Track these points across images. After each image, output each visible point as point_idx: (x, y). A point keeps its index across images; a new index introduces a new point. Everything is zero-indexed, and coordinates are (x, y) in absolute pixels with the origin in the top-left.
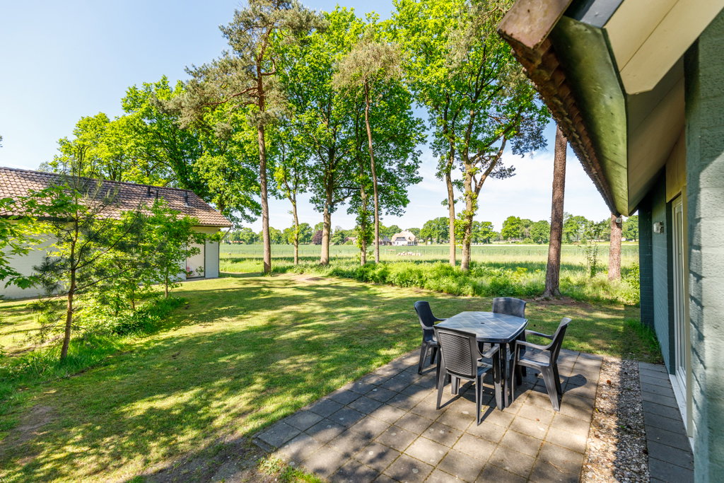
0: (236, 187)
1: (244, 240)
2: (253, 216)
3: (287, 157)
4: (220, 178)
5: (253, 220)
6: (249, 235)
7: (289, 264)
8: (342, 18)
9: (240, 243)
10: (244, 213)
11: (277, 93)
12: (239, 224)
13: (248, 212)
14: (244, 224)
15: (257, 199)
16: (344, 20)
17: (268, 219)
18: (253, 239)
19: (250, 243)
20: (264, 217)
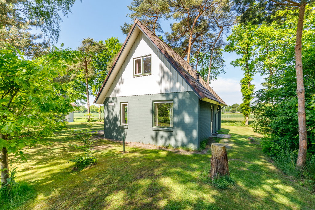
0: (78, 92)
1: (81, 111)
2: (85, 102)
3: (96, 84)
4: (72, 88)
5: (85, 104)
6: (83, 109)
7: (98, 119)
8: (114, 41)
9: (79, 113)
10: (81, 101)
11: (91, 69)
12: (79, 105)
13: (83, 101)
14: (81, 105)
15: (86, 96)
16: (115, 42)
17: (89, 105)
18: (85, 111)
19: (84, 113)
20: (88, 104)
